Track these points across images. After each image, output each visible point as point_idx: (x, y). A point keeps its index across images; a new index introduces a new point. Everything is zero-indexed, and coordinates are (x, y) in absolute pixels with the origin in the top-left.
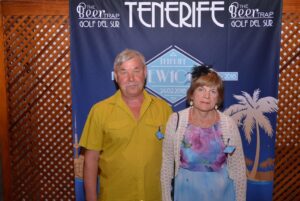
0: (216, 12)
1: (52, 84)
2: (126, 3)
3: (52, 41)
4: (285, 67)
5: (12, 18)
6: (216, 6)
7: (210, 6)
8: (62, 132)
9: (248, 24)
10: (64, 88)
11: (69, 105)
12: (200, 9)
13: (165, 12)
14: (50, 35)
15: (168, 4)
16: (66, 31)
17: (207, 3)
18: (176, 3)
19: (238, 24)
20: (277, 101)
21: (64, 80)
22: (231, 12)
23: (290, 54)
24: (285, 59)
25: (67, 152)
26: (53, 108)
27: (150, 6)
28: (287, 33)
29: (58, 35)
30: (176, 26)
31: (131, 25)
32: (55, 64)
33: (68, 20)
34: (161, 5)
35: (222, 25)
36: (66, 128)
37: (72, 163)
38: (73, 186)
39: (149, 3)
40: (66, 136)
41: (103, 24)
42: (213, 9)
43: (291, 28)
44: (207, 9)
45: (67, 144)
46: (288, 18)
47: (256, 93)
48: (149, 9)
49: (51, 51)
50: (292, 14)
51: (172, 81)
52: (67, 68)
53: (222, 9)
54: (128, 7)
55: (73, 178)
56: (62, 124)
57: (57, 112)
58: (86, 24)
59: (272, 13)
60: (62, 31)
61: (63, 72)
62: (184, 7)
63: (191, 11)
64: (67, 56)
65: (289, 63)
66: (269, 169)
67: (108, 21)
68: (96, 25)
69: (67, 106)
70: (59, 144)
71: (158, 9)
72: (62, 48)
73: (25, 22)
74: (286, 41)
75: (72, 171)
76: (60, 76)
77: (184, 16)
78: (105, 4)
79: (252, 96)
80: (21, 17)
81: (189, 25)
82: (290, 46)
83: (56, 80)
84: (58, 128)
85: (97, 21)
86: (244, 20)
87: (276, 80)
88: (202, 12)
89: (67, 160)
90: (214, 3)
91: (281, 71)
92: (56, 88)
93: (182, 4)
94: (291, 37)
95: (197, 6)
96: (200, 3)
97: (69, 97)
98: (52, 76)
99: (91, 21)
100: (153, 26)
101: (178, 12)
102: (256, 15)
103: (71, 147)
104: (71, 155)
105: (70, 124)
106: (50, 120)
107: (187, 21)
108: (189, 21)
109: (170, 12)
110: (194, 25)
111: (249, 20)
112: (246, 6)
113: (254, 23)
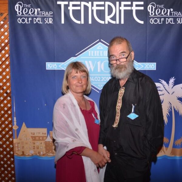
2: (59, 3)
6: (137, 6)
7: (131, 5)
8: (3, 116)
9: (164, 22)
11: (8, 91)
12: (123, 8)
13: (92, 11)
15: (95, 3)
16: (6, 26)
17: (129, 3)
18: (102, 3)
19: (156, 21)
21: (4, 70)
22: (150, 11)
25: (7, 133)
27: (80, 5)
30: (102, 22)
31: (63, 22)
33: (7, 17)
35: (142, 22)
36: (6, 112)
37: (12, 143)
38: (13, 162)
39: (78, 3)
40: (6, 119)
41: (38, 20)
44: (129, 8)
45: (7, 126)
47: (172, 80)
48: (78, 8)
51: (99, 71)
52: (6, 59)
53: (142, 8)
55: (13, 156)
58: (23, 20)
62: (109, 6)
63: (115, 10)
64: (7, 48)
67: (43, 18)
68: (32, 21)
69: (7, 93)
71: (86, 8)
72: (3, 41)
75: (12, 149)
79: (168, 83)
81: (114, 22)
85: (33, 18)
86: (160, 18)
88: (125, 11)
89: (8, 140)
90: (135, 3)
93: (107, 3)
95: (120, 5)
96: (123, 3)
97: (8, 84)
100: (83, 22)
102: (171, 14)
103: (11, 129)
104: (11, 136)
105: (9, 109)
107: (112, 19)
108: (114, 18)
109: (97, 11)
110: (118, 22)
111: (165, 18)
112: (162, 6)
113: (170, 21)
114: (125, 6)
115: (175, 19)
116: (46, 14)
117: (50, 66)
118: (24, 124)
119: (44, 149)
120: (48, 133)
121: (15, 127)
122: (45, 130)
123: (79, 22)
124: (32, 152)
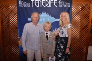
0: (55, 3)
1: (13, 22)
4: (73, 18)
5: (2, 4)
6: (55, 1)
7: (54, 1)
8: (15, 34)
10: (16, 23)
11: (17, 27)
12: (51, 2)
14: (12, 9)
15: (43, 1)
16: (16, 8)
21: (16, 21)
22: (59, 3)
23: (75, 14)
26: (13, 28)
27: (38, 1)
28: (74, 9)
34: (41, 1)
35: (57, 6)
37: (18, 42)
38: (18, 48)
40: (16, 35)
43: (75, 7)
44: (53, 2)
46: (74, 5)
49: (12, 13)
50: (75, 4)
53: (57, 2)
55: (18, 46)
56: (15, 32)
57: (14, 29)
58: (21, 6)
59: (70, 4)
60: (15, 8)
61: (15, 18)
65: (74, 16)
67: (27, 5)
68: (24, 6)
70: (15, 37)
71: (40, 2)
72: (15, 12)
74: (74, 11)
75: (18, 44)
76: (14, 19)
80: (4, 4)
81: (48, 6)
82: (75, 12)
83: (13, 21)
84: (14, 33)
86: (62, 5)
88: (52, 3)
91: (72, 19)
94: (75, 10)
95: (50, 1)
97: (17, 25)
98: (12, 20)
101: (45, 3)
102: (66, 4)
104: (18, 40)
105: (17, 32)
106: (12, 31)
107: (48, 5)
109: (43, 3)
112: (63, 1)
113: (65, 6)
115: (67, 6)
116: (28, 4)
121: (19, 38)
123: (38, 6)
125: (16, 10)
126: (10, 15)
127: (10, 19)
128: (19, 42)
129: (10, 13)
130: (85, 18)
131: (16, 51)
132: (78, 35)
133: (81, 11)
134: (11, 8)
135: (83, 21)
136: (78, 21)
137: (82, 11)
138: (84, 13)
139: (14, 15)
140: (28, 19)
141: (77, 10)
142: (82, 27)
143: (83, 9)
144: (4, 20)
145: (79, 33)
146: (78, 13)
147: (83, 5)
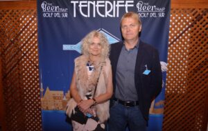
0: (128, 7)
1: (27, 52)
2: (72, 2)
3: (27, 25)
4: (172, 43)
5: (3, 11)
6: (129, 4)
7: (124, 4)
8: (33, 82)
9: (149, 15)
10: (35, 55)
12: (118, 6)
13: (96, 8)
14: (26, 22)
15: (98, 2)
16: (35, 19)
17: (123, 2)
18: (103, 2)
19: (142, 15)
20: (167, 64)
21: (34, 50)
22: (138, 7)
23: (176, 35)
24: (173, 38)
25: (36, 93)
26: (28, 67)
27: (87, 4)
28: (174, 21)
29: (30, 22)
30: (103, 16)
31: (75, 16)
32: (29, 40)
33: (37, 13)
34: (94, 3)
36: (36, 79)
37: (39, 100)
38: (40, 114)
39: (86, 2)
40: (36, 84)
41: (57, 15)
42: (127, 6)
43: (177, 18)
44: (123, 6)
45: (36, 89)
46: (174, 12)
49: (26, 32)
50: (177, 9)
52: (36, 42)
53: (132, 5)
54: (73, 4)
55: (40, 110)
56: (33, 77)
57: (30, 69)
58: (47, 15)
60: (33, 19)
61: (34, 45)
62: (108, 4)
63: (113, 7)
64: (36, 35)
65: (175, 40)
66: (160, 107)
67: (61, 13)
68: (53, 15)
69: (36, 66)
70: (32, 89)
72: (33, 30)
73: (11, 14)
74: (173, 27)
75: (40, 105)
76: (32, 47)
77: (108, 10)
78: (59, 2)
80: (8, 11)
81: (111, 16)
82: (176, 29)
84: (31, 79)
85: (54, 13)
86: (146, 13)
87: (166, 51)
89: (37, 98)
90: (127, 2)
91: (170, 46)
92: (30, 55)
93: (107, 2)
94: (176, 24)
95: (116, 4)
96: (118, 2)
97: (37, 60)
98: (27, 47)
99: (50, 13)
100: (89, 16)
101: (104, 8)
102: (154, 10)
103: (39, 91)
104: (39, 96)
105: (38, 77)
106: (26, 74)
108: (111, 13)
109: (99, 8)
110: (114, 16)
111: (149, 13)
112: (147, 4)
113: (153, 15)
114: (120, 4)
115: (157, 13)
116: (63, 10)
117: (66, 47)
118: (48, 88)
119: (61, 105)
120: (64, 95)
121: (42, 90)
122: (62, 92)
123: (86, 16)
124: (53, 107)
125: (34, 25)
126: (22, 37)
127: (22, 47)
128: (42, 99)
129: (21, 32)
130: (202, 45)
131: (34, 120)
132: (184, 85)
133: (192, 26)
134: (23, 19)
135: (196, 50)
136: (185, 51)
137: (195, 26)
138: (200, 32)
139: (31, 37)
140: (62, 47)
141: (182, 24)
142: (194, 66)
143: (198, 22)
144: (8, 47)
145: (185, 80)
146: (184, 32)
147: (197, 12)
